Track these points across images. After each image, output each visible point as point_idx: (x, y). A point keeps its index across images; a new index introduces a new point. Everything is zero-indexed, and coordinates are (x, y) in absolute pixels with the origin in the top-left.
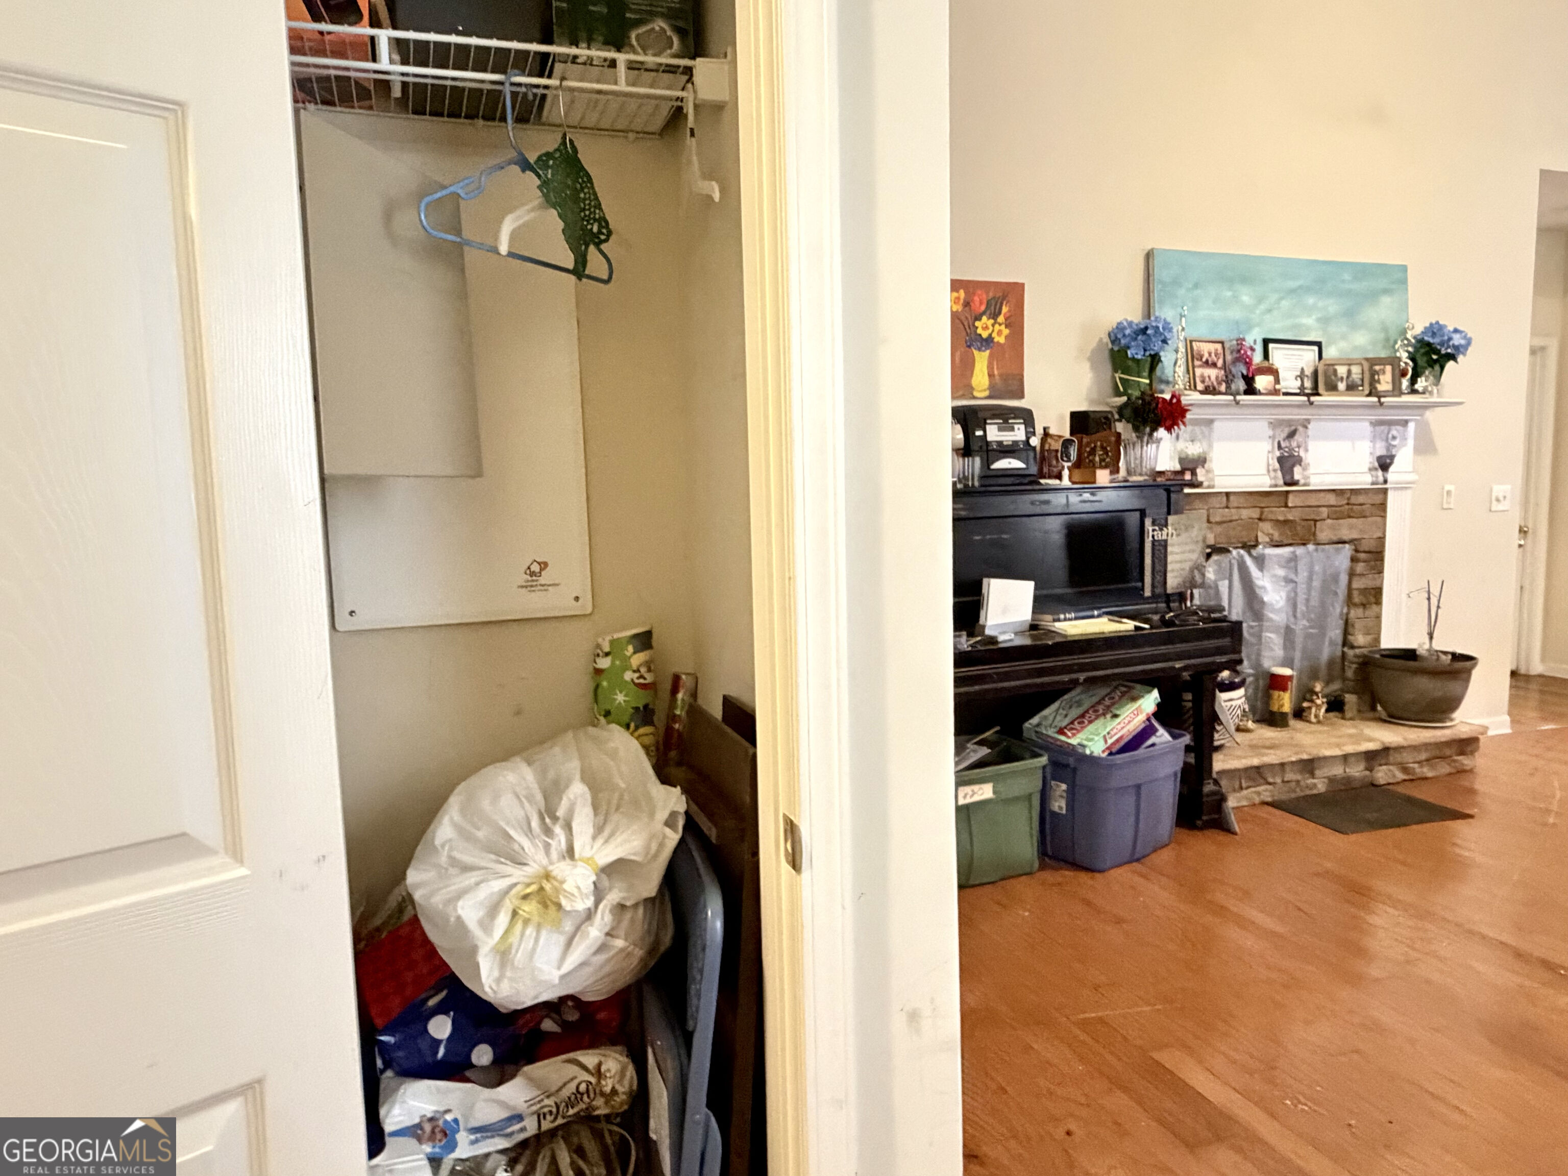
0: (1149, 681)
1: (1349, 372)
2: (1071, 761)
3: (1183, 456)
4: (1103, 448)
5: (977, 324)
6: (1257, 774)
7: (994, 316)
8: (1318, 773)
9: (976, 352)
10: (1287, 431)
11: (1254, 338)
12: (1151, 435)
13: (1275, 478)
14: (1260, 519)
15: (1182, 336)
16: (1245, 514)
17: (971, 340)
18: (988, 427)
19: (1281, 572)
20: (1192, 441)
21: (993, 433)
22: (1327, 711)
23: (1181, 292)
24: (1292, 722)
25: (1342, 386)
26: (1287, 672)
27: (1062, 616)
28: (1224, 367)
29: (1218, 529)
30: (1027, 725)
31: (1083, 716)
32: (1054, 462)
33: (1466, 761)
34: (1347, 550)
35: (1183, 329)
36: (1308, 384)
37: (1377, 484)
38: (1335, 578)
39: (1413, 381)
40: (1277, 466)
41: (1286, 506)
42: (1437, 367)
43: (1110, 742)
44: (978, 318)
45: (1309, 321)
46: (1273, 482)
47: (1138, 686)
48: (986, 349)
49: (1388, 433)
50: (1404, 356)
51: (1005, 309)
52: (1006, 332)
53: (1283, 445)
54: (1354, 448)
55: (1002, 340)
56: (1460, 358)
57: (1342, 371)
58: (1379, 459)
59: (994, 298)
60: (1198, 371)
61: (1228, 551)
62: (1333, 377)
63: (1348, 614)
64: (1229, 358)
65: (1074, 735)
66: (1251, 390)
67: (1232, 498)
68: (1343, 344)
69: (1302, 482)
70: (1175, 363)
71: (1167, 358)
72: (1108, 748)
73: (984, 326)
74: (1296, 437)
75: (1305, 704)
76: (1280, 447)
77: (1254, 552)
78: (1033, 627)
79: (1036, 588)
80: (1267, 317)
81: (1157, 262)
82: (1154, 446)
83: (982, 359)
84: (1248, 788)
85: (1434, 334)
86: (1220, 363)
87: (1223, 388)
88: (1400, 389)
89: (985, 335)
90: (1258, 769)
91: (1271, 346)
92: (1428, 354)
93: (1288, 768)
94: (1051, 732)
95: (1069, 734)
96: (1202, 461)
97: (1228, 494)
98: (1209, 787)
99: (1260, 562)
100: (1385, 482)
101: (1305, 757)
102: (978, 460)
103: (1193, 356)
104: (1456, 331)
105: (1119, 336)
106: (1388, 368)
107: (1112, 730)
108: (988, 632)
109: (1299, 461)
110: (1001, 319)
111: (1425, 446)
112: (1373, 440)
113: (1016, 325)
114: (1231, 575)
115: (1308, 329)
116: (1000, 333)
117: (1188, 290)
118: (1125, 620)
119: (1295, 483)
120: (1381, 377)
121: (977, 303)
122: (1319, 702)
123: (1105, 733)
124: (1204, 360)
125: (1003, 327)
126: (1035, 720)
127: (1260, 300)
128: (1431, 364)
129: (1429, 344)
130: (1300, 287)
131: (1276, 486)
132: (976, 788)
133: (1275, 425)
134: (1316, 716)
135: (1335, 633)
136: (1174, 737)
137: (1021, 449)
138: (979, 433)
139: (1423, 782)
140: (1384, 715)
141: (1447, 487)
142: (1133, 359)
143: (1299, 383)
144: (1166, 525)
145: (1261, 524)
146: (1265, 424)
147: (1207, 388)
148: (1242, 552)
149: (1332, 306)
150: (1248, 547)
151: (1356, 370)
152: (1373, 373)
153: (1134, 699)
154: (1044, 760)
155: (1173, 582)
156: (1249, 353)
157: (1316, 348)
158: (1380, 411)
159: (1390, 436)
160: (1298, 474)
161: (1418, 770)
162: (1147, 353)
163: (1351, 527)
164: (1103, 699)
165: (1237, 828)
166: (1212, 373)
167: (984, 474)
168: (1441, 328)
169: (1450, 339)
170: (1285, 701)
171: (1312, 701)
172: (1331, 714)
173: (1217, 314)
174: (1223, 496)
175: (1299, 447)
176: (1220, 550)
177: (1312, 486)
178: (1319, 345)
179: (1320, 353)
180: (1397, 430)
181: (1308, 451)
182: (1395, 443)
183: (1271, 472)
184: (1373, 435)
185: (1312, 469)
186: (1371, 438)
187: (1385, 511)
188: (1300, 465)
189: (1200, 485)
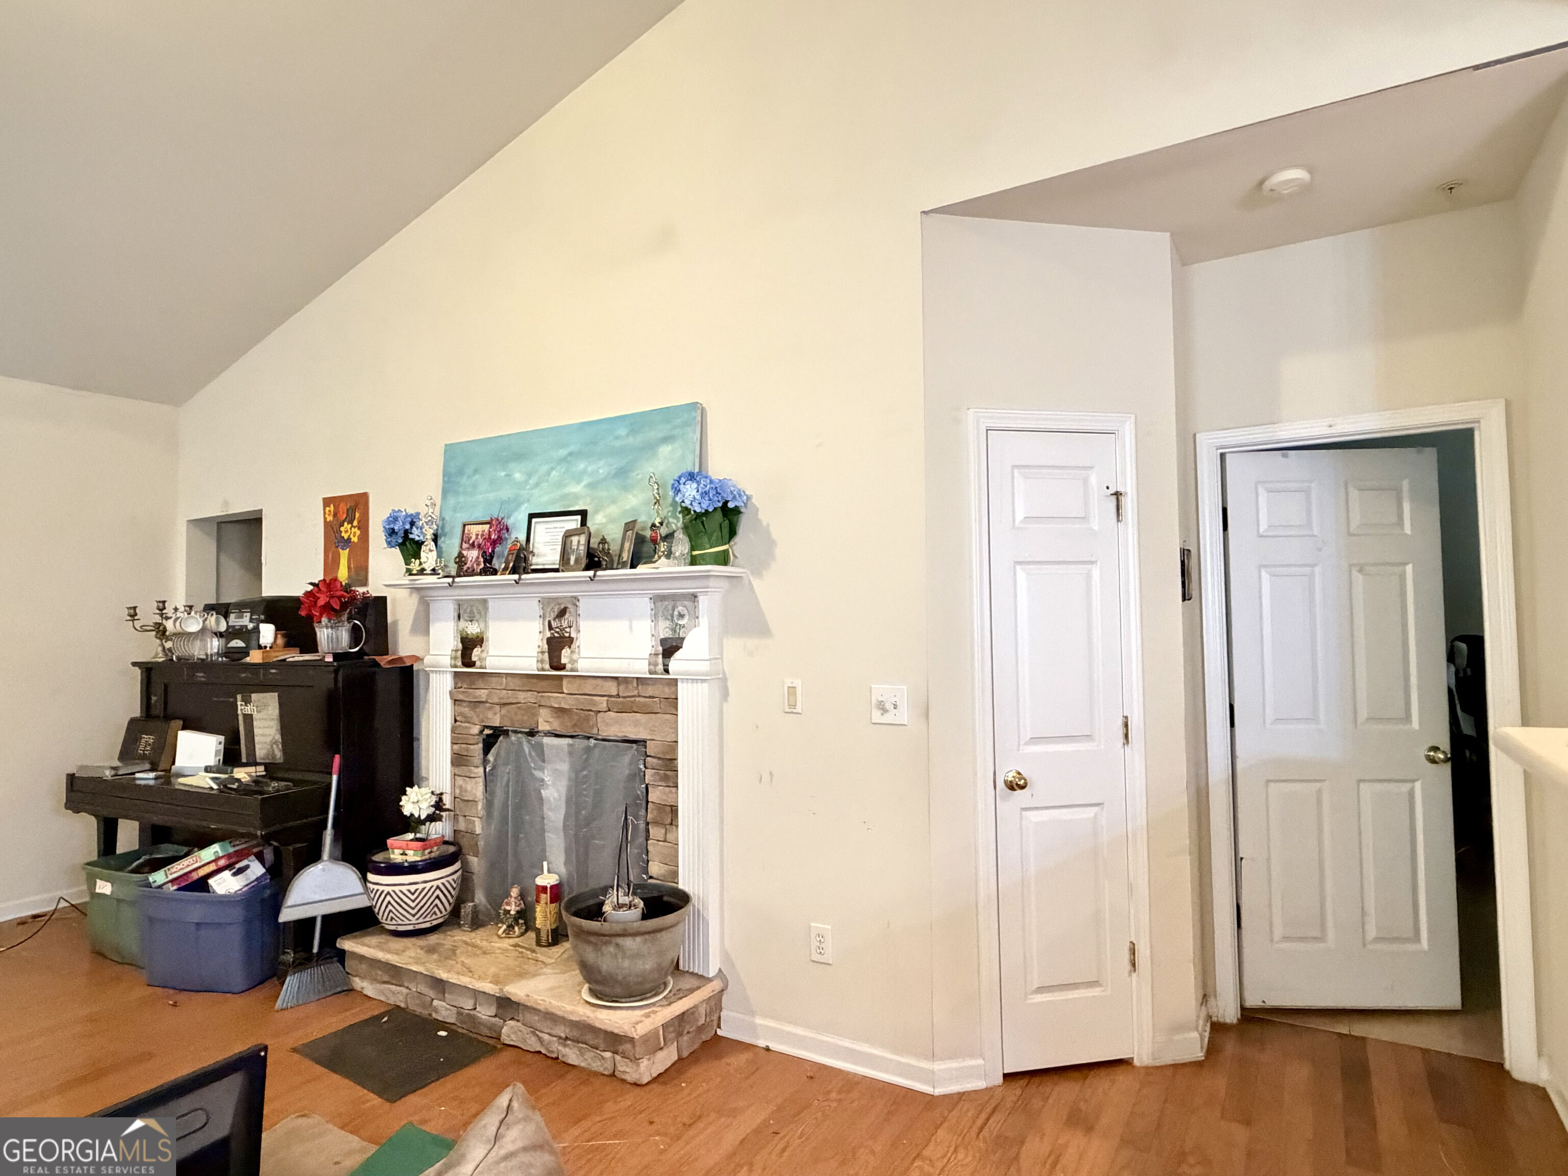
3: (464, 635)
5: (342, 529)
7: (351, 522)
8: (448, 998)
9: (341, 551)
10: (556, 610)
13: (542, 661)
14: (537, 705)
16: (522, 697)
17: (338, 542)
18: (231, 615)
19: (562, 766)
20: (471, 621)
23: (464, 480)
29: (501, 711)
37: (655, 673)
40: (546, 647)
41: (562, 692)
44: (342, 524)
45: (576, 489)
46: (540, 666)
48: (347, 548)
49: (673, 610)
51: (357, 515)
52: (358, 532)
53: (554, 624)
54: (631, 628)
55: (356, 539)
58: (663, 641)
59: (351, 507)
62: (569, 550)
67: (509, 680)
69: (568, 666)
73: (345, 530)
74: (567, 616)
76: (550, 628)
80: (536, 492)
81: (447, 456)
83: (344, 554)
86: (484, 544)
89: (346, 536)
90: (396, 968)
91: (537, 520)
96: (479, 640)
97: (505, 675)
99: (540, 751)
100: (667, 671)
109: (569, 643)
110: (355, 523)
112: (655, 618)
113: (364, 526)
114: (512, 761)
115: (577, 497)
116: (354, 534)
117: (469, 477)
119: (563, 667)
121: (341, 514)
123: (168, 868)
124: (471, 542)
125: (356, 529)
127: (530, 475)
130: (571, 454)
131: (543, 670)
132: (104, 883)
133: (544, 603)
137: (243, 633)
141: (789, 683)
145: (541, 711)
146: (535, 603)
148: (522, 737)
149: (602, 468)
150: (531, 733)
157: (579, 517)
158: (659, 584)
159: (676, 613)
160: (565, 656)
163: (637, 724)
166: (474, 555)
167: (225, 650)
173: (491, 496)
174: (502, 677)
175: (570, 627)
176: (506, 733)
177: (582, 672)
178: (583, 514)
179: (584, 523)
180: (685, 607)
181: (579, 631)
182: (681, 622)
183: (540, 654)
184: (653, 612)
185: (583, 653)
186: (651, 615)
187: (676, 708)
188: (570, 647)
189: (474, 665)
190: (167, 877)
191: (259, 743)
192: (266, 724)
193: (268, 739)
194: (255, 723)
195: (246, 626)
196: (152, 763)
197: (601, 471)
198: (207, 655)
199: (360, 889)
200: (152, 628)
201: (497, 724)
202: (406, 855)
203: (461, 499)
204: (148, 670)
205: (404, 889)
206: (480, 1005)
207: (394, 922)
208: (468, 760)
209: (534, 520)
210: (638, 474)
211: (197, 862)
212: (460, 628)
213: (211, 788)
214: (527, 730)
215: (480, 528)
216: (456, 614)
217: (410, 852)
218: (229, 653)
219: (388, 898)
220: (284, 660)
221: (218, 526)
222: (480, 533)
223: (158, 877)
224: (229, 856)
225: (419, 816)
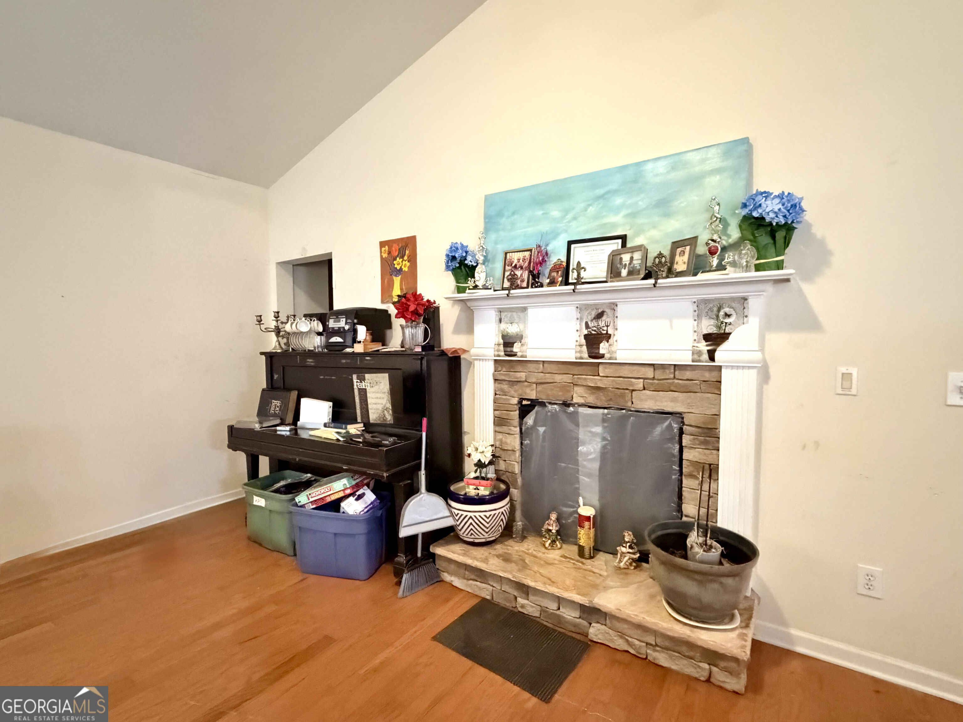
1: (632, 258)
3: (505, 333)
5: (395, 262)
7: (402, 257)
9: (394, 278)
10: (594, 313)
13: (580, 352)
14: (573, 384)
16: (558, 378)
17: (392, 271)
20: (511, 323)
21: (331, 323)
23: (503, 220)
25: (624, 272)
26: (591, 514)
28: (529, 267)
37: (698, 361)
40: (583, 341)
41: (599, 375)
44: (395, 259)
46: (578, 355)
48: (399, 275)
49: (719, 311)
51: (407, 252)
52: (408, 264)
53: (591, 324)
54: (671, 325)
55: (406, 269)
57: (626, 258)
58: (708, 336)
59: (402, 247)
60: (507, 274)
62: (619, 266)
67: (546, 365)
69: (607, 356)
73: (398, 263)
74: (604, 318)
75: (618, 549)
76: (587, 326)
80: (574, 224)
81: (487, 204)
83: (397, 280)
87: (525, 284)
89: (398, 267)
91: (576, 246)
96: (520, 337)
97: (543, 362)
99: (575, 418)
100: (712, 359)
103: (505, 264)
106: (688, 249)
109: (607, 338)
110: (406, 258)
112: (698, 318)
113: (413, 260)
115: (615, 226)
116: (405, 266)
117: (508, 217)
119: (602, 356)
120: (680, 258)
121: (394, 252)
124: (513, 265)
125: (407, 262)
127: (566, 212)
129: (756, 219)
130: (608, 192)
133: (580, 308)
138: (327, 323)
145: (576, 388)
146: (573, 308)
148: (556, 407)
149: (644, 202)
151: (637, 256)
157: (619, 241)
159: (722, 313)
160: (604, 348)
163: (674, 400)
173: (530, 230)
174: (540, 364)
175: (607, 326)
176: (543, 404)
177: (620, 360)
178: (624, 238)
179: (624, 245)
180: (731, 307)
181: (617, 329)
182: (727, 320)
183: (578, 347)
184: (696, 313)
185: (621, 346)
186: (694, 316)
187: (719, 389)
188: (608, 342)
189: (515, 355)
190: (309, 499)
191: (372, 409)
192: (379, 395)
193: (380, 407)
194: (368, 395)
195: (344, 328)
196: (281, 419)
197: (640, 203)
198: (315, 347)
199: (447, 513)
200: (273, 330)
201: (533, 397)
202: (478, 489)
203: (502, 233)
204: (270, 357)
205: (482, 514)
206: (563, 607)
207: (473, 537)
208: (508, 422)
209: (573, 246)
210: (681, 203)
211: (330, 490)
212: (502, 329)
213: (338, 440)
214: (561, 402)
215: (521, 255)
216: (498, 319)
217: (482, 488)
218: (329, 346)
219: (471, 521)
220: (378, 351)
221: (293, 267)
222: (522, 258)
223: (302, 498)
224: (352, 487)
225: (485, 462)
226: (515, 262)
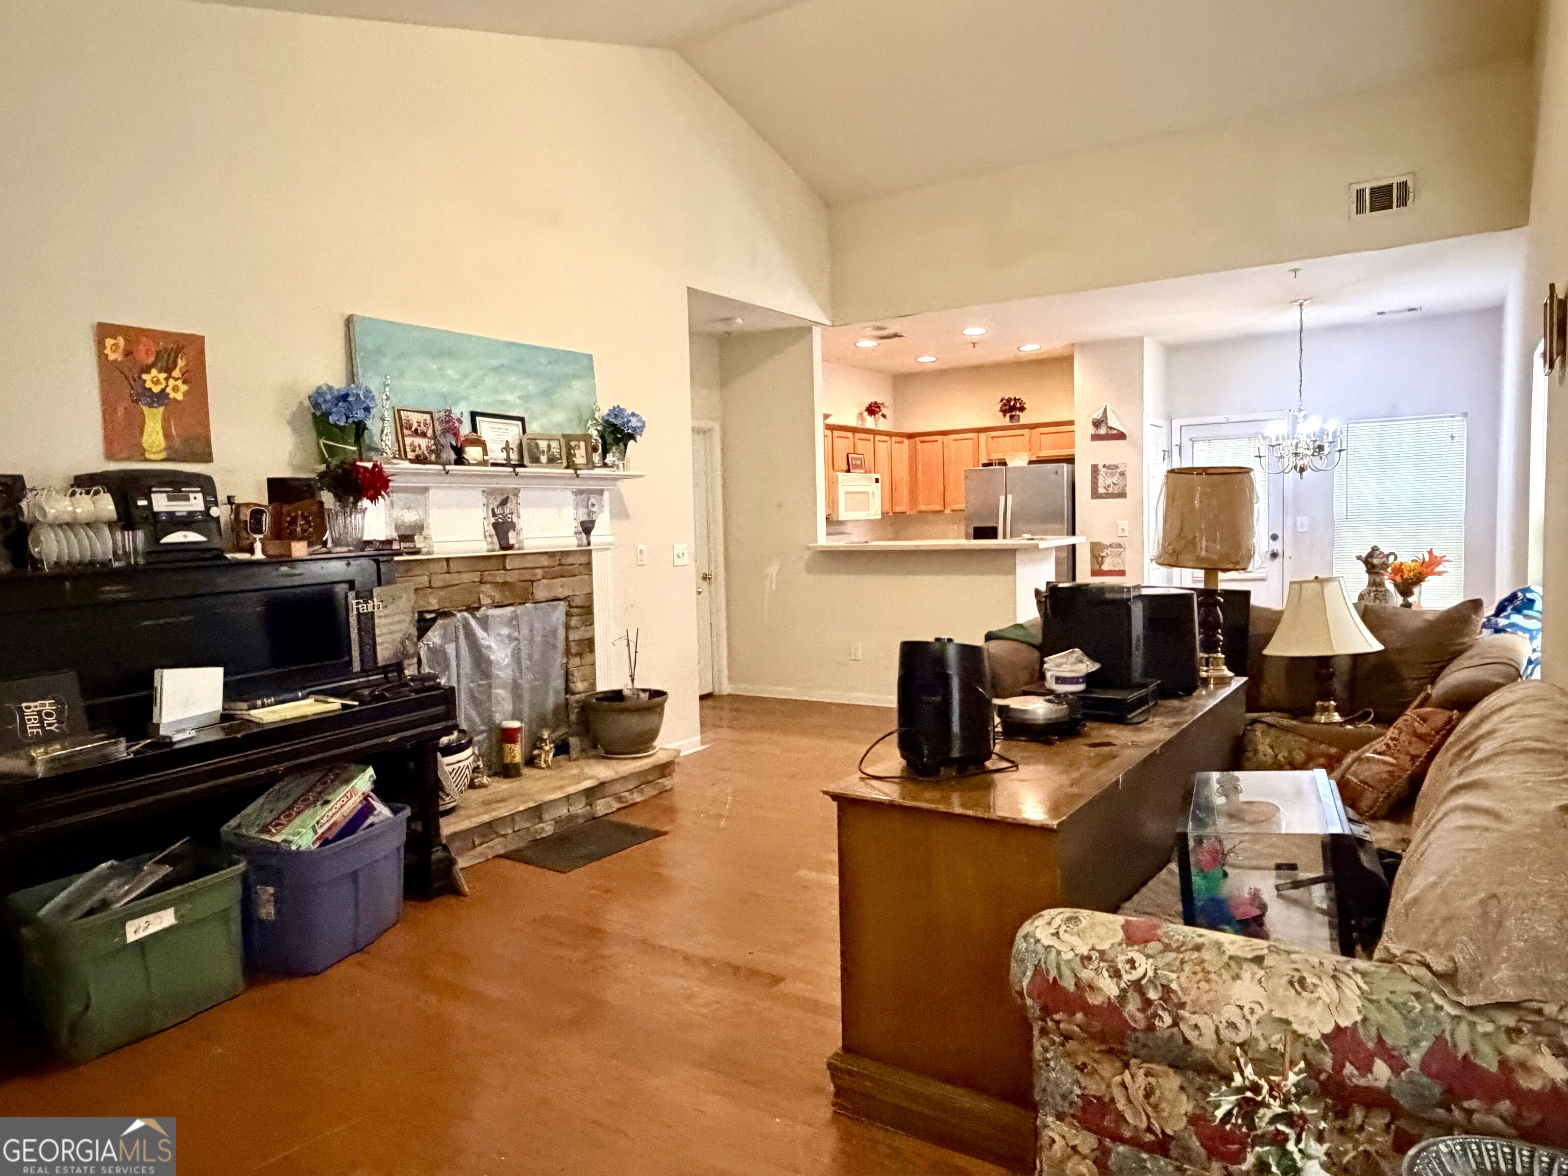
0: (363, 760)
1: (549, 446)
2: (274, 861)
3: (400, 523)
4: (305, 518)
5: (144, 376)
6: (489, 829)
7: (169, 370)
8: (546, 817)
9: (145, 409)
11: (461, 410)
12: (355, 503)
13: (492, 543)
14: (481, 582)
15: (387, 405)
16: (466, 577)
17: (138, 395)
18: (153, 496)
19: (505, 631)
20: (408, 509)
21: (161, 503)
22: (554, 756)
24: (525, 771)
25: (544, 459)
26: (516, 724)
27: (259, 702)
28: (435, 437)
29: (442, 593)
30: (224, 828)
31: (290, 808)
32: (244, 534)
33: (667, 782)
34: (562, 606)
35: (388, 399)
36: (514, 456)
37: (582, 546)
38: (554, 632)
39: (604, 457)
40: (493, 532)
41: (505, 569)
42: (621, 444)
43: (320, 831)
44: (147, 370)
45: (511, 398)
47: (353, 766)
48: (160, 405)
49: (588, 501)
50: (594, 433)
51: (181, 363)
52: (184, 388)
53: (498, 511)
54: (561, 514)
55: (179, 396)
56: (638, 438)
57: (543, 445)
58: (582, 523)
59: (166, 349)
60: (408, 441)
61: (454, 615)
62: (536, 451)
63: (567, 663)
64: (438, 428)
65: (279, 832)
66: (460, 461)
67: (451, 563)
68: (544, 420)
69: (516, 546)
70: (382, 432)
71: (373, 426)
72: (318, 839)
73: (154, 380)
75: (536, 752)
76: (494, 515)
77: (478, 614)
78: (225, 717)
79: (226, 674)
80: (473, 392)
81: (358, 329)
82: (359, 516)
83: (153, 416)
84: (481, 844)
85: (616, 416)
86: (430, 433)
87: (433, 457)
88: (593, 463)
89: (156, 389)
90: (489, 824)
91: (478, 419)
92: (612, 432)
93: (517, 818)
94: (253, 833)
95: (274, 831)
96: (419, 528)
97: (448, 560)
98: (438, 854)
99: (484, 623)
100: (589, 544)
101: (532, 804)
102: (140, 535)
103: (402, 426)
104: (633, 414)
105: (320, 400)
106: (582, 444)
107: (322, 818)
108: (163, 732)
109: (513, 526)
110: (176, 373)
111: (620, 513)
112: (576, 507)
113: (196, 381)
114: (457, 638)
116: (176, 389)
117: (391, 359)
118: (331, 700)
119: (511, 547)
120: (577, 452)
121: (143, 353)
122: (547, 748)
123: (314, 822)
124: (413, 429)
125: (179, 382)
126: (233, 823)
127: (465, 375)
128: (617, 441)
129: (614, 425)
130: (502, 366)
131: (493, 550)
132: (150, 917)
133: (488, 493)
134: (546, 762)
135: (558, 682)
136: (395, 811)
137: (199, 521)
138: (142, 503)
139: (632, 809)
140: (602, 753)
141: (640, 547)
142: (336, 425)
143: (504, 455)
144: (371, 598)
145: (484, 588)
146: (479, 493)
147: (417, 457)
148: (466, 614)
149: (532, 387)
150: (472, 610)
151: (554, 444)
152: (569, 448)
153: (347, 781)
154: (242, 866)
155: (384, 654)
156: (457, 424)
157: (520, 423)
158: (577, 481)
159: (590, 503)
160: (512, 538)
161: (629, 797)
162: (350, 420)
163: (563, 585)
164: (315, 785)
165: (466, 889)
166: (423, 442)
167: (149, 550)
168: (621, 411)
169: (629, 421)
170: (516, 752)
171: (541, 748)
172: (560, 757)
173: (424, 386)
174: (443, 562)
176: (448, 614)
177: (526, 549)
178: (521, 421)
179: (524, 428)
180: (595, 498)
182: (594, 509)
184: (575, 503)
185: (525, 534)
186: (574, 505)
187: (591, 570)
189: (418, 552)
191: (382, 644)
193: (398, 636)
194: (377, 621)
197: (529, 387)
211: (352, 798)
212: (394, 516)
214: (469, 607)
215: (420, 417)
222: (423, 421)
226: (415, 425)
